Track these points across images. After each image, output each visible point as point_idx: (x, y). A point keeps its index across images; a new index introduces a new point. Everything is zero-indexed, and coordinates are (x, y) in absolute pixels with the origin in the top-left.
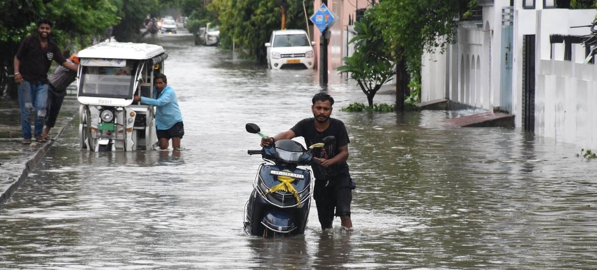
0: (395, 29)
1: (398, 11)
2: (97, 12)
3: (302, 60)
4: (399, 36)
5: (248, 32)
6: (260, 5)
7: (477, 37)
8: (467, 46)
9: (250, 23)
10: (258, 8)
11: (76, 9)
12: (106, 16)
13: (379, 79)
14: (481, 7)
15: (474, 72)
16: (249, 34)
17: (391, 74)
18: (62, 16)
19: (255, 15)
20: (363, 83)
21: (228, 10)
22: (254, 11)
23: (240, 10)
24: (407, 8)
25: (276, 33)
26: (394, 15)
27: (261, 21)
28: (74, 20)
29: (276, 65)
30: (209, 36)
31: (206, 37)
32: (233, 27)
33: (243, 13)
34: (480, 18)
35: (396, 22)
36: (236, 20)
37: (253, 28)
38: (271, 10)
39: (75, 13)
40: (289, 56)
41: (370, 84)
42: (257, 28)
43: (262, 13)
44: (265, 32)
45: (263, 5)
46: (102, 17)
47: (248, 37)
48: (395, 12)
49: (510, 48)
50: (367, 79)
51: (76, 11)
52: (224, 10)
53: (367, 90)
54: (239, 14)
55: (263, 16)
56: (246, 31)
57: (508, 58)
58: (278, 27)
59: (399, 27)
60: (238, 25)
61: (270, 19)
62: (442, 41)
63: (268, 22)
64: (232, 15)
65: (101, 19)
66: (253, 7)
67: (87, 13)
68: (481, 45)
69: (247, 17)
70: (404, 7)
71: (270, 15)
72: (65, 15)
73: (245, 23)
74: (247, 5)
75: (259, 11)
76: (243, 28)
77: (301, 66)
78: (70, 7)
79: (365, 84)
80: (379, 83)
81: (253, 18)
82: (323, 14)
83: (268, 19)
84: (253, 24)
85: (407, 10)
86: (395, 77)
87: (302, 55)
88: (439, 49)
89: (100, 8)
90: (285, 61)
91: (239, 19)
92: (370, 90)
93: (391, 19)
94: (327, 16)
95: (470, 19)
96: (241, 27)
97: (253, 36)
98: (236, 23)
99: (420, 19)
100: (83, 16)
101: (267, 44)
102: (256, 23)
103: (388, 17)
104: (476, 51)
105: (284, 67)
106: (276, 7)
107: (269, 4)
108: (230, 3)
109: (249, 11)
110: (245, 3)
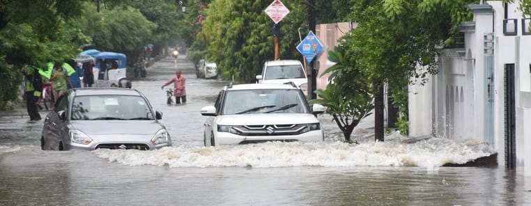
0: (370, 58)
1: (374, 38)
2: (55, 44)
4: (375, 65)
5: (240, 63)
6: (252, 33)
7: (459, 66)
8: (451, 77)
9: (242, 54)
10: (250, 37)
11: (29, 40)
12: (64, 48)
13: (356, 114)
14: (463, 34)
15: (458, 106)
16: (241, 65)
17: (370, 108)
18: (13, 49)
19: (247, 45)
20: (339, 118)
21: (218, 39)
22: (245, 40)
23: (230, 40)
24: (383, 35)
25: (268, 64)
26: (369, 43)
27: (253, 51)
28: (27, 53)
30: (208, 68)
31: (205, 70)
33: (233, 42)
34: (462, 46)
35: (372, 51)
36: (226, 50)
37: (244, 59)
38: (265, 40)
39: (29, 45)
41: (347, 119)
42: (248, 58)
43: (254, 43)
44: (258, 63)
45: (255, 33)
46: (60, 49)
47: (240, 69)
48: (370, 40)
49: (492, 78)
50: (342, 114)
51: (30, 42)
52: (214, 40)
53: (343, 125)
54: (229, 44)
55: (255, 46)
56: (237, 62)
57: (490, 89)
58: (272, 58)
59: (374, 56)
60: (229, 55)
61: (263, 49)
62: (423, 72)
63: (261, 52)
64: (221, 45)
65: (58, 52)
66: (244, 36)
67: (42, 44)
68: (464, 75)
69: (238, 47)
70: (380, 34)
71: (264, 44)
72: (17, 47)
73: (235, 54)
74: (238, 34)
75: (251, 40)
76: (234, 59)
78: (23, 38)
79: (342, 119)
80: (356, 118)
81: (244, 48)
82: (310, 43)
83: (260, 48)
84: (245, 55)
85: (383, 38)
86: (373, 111)
88: (420, 80)
89: (58, 39)
91: (229, 50)
92: (347, 126)
93: (366, 48)
94: (315, 45)
95: (452, 46)
96: (231, 58)
97: (245, 67)
99: (398, 47)
100: (38, 48)
101: (258, 76)
102: (248, 53)
103: (363, 45)
104: (459, 82)
106: (270, 36)
107: (262, 32)
108: (219, 32)
109: (240, 40)
110: (236, 32)
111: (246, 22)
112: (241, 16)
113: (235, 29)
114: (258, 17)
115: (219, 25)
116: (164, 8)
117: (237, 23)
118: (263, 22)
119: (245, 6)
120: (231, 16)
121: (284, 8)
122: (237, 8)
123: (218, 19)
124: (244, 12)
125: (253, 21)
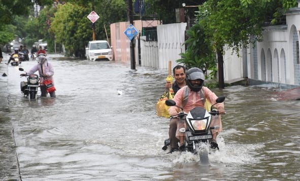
2: (2, 32)
3: (107, 56)
6: (79, 28)
7: (281, 36)
8: (269, 43)
9: (74, 38)
10: (77, 30)
12: (8, 34)
14: (285, 16)
19: (76, 34)
21: (61, 31)
23: (68, 31)
25: (90, 42)
27: (80, 37)
29: (93, 59)
32: (64, 40)
33: (70, 33)
36: (66, 36)
37: (75, 40)
38: (85, 31)
40: (99, 54)
42: (77, 40)
44: (82, 42)
45: (81, 28)
47: (73, 45)
54: (68, 33)
55: (81, 34)
56: (72, 42)
58: (92, 40)
60: (67, 39)
61: (85, 35)
63: (84, 37)
64: (63, 34)
66: (75, 30)
69: (72, 35)
71: (85, 33)
73: (71, 38)
75: (78, 31)
76: (70, 40)
77: (107, 59)
81: (75, 35)
82: (131, 30)
83: (83, 35)
84: (76, 38)
87: (107, 53)
89: (4, 30)
90: (97, 57)
91: (68, 36)
94: (134, 31)
95: (277, 24)
97: (76, 44)
98: (66, 38)
101: (86, 48)
104: (279, 46)
105: (97, 60)
106: (87, 29)
107: (84, 28)
108: (62, 28)
109: (73, 32)
110: (71, 28)
111: (76, 22)
112: (73, 20)
113: (70, 26)
114: (82, 20)
115: (62, 24)
116: (19, 19)
117: (71, 23)
118: (84, 22)
119: (74, 15)
120: (68, 20)
121: (97, 15)
122: (71, 16)
123: (60, 22)
124: (74, 18)
125: (79, 22)
